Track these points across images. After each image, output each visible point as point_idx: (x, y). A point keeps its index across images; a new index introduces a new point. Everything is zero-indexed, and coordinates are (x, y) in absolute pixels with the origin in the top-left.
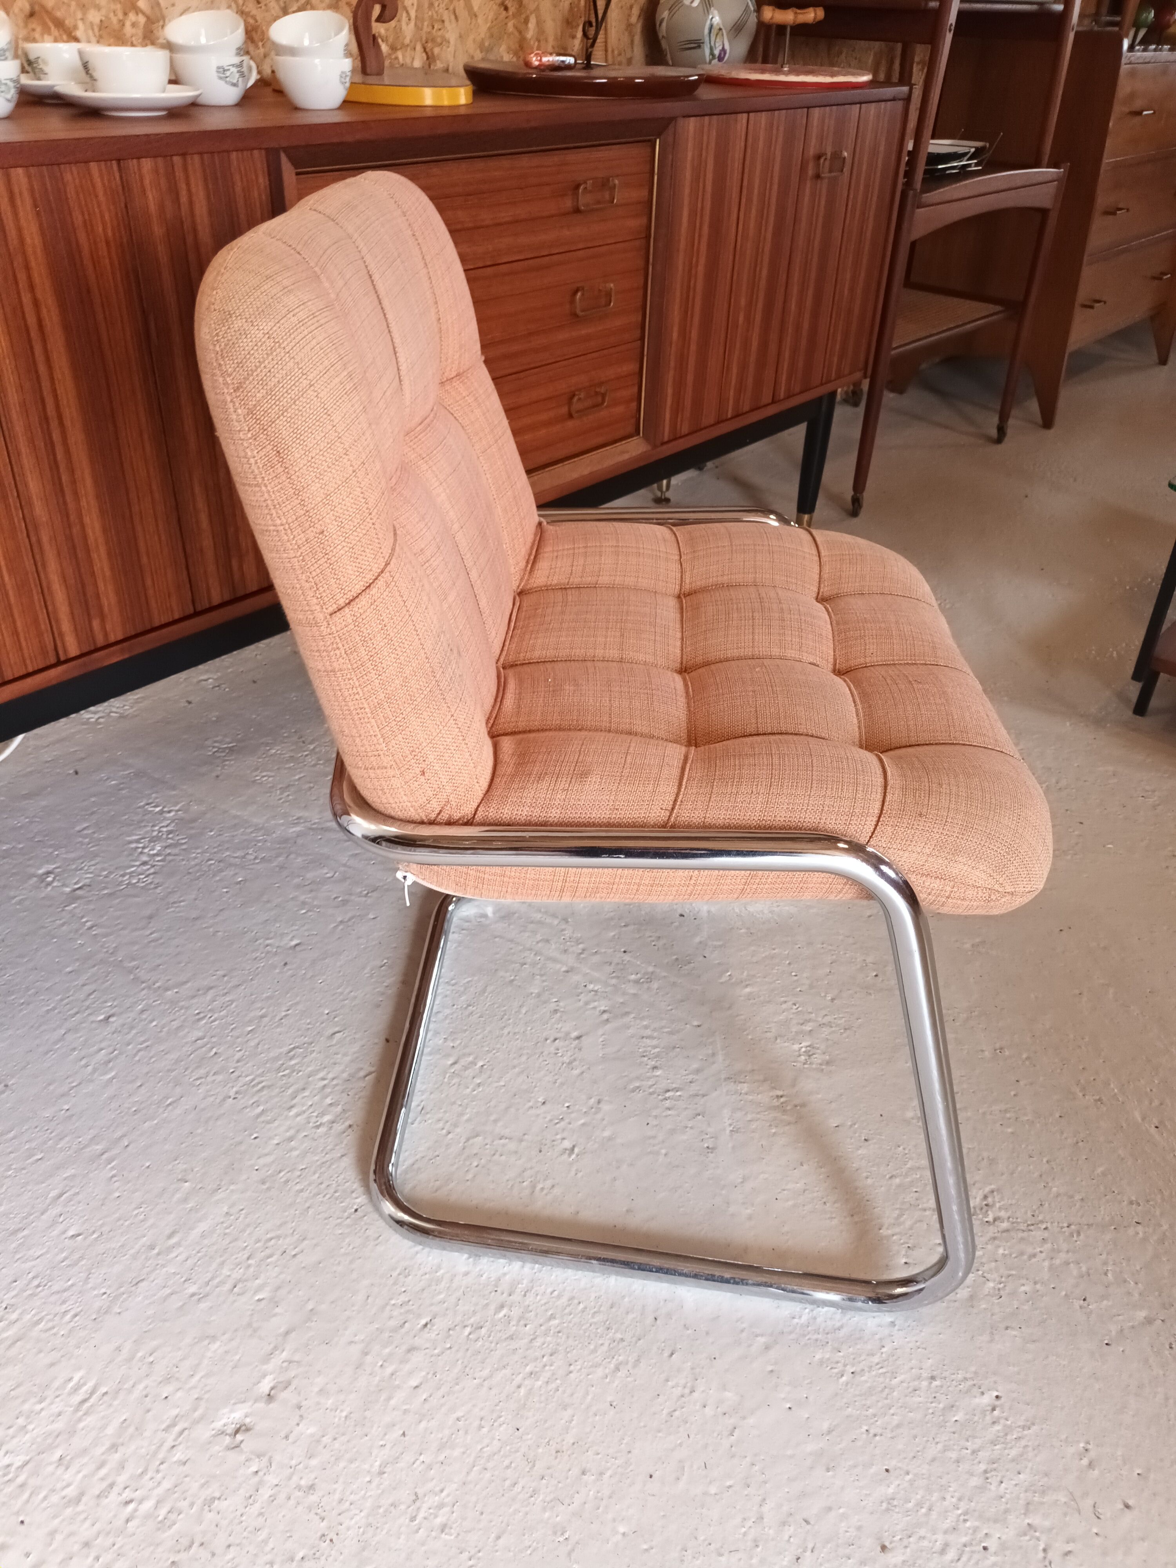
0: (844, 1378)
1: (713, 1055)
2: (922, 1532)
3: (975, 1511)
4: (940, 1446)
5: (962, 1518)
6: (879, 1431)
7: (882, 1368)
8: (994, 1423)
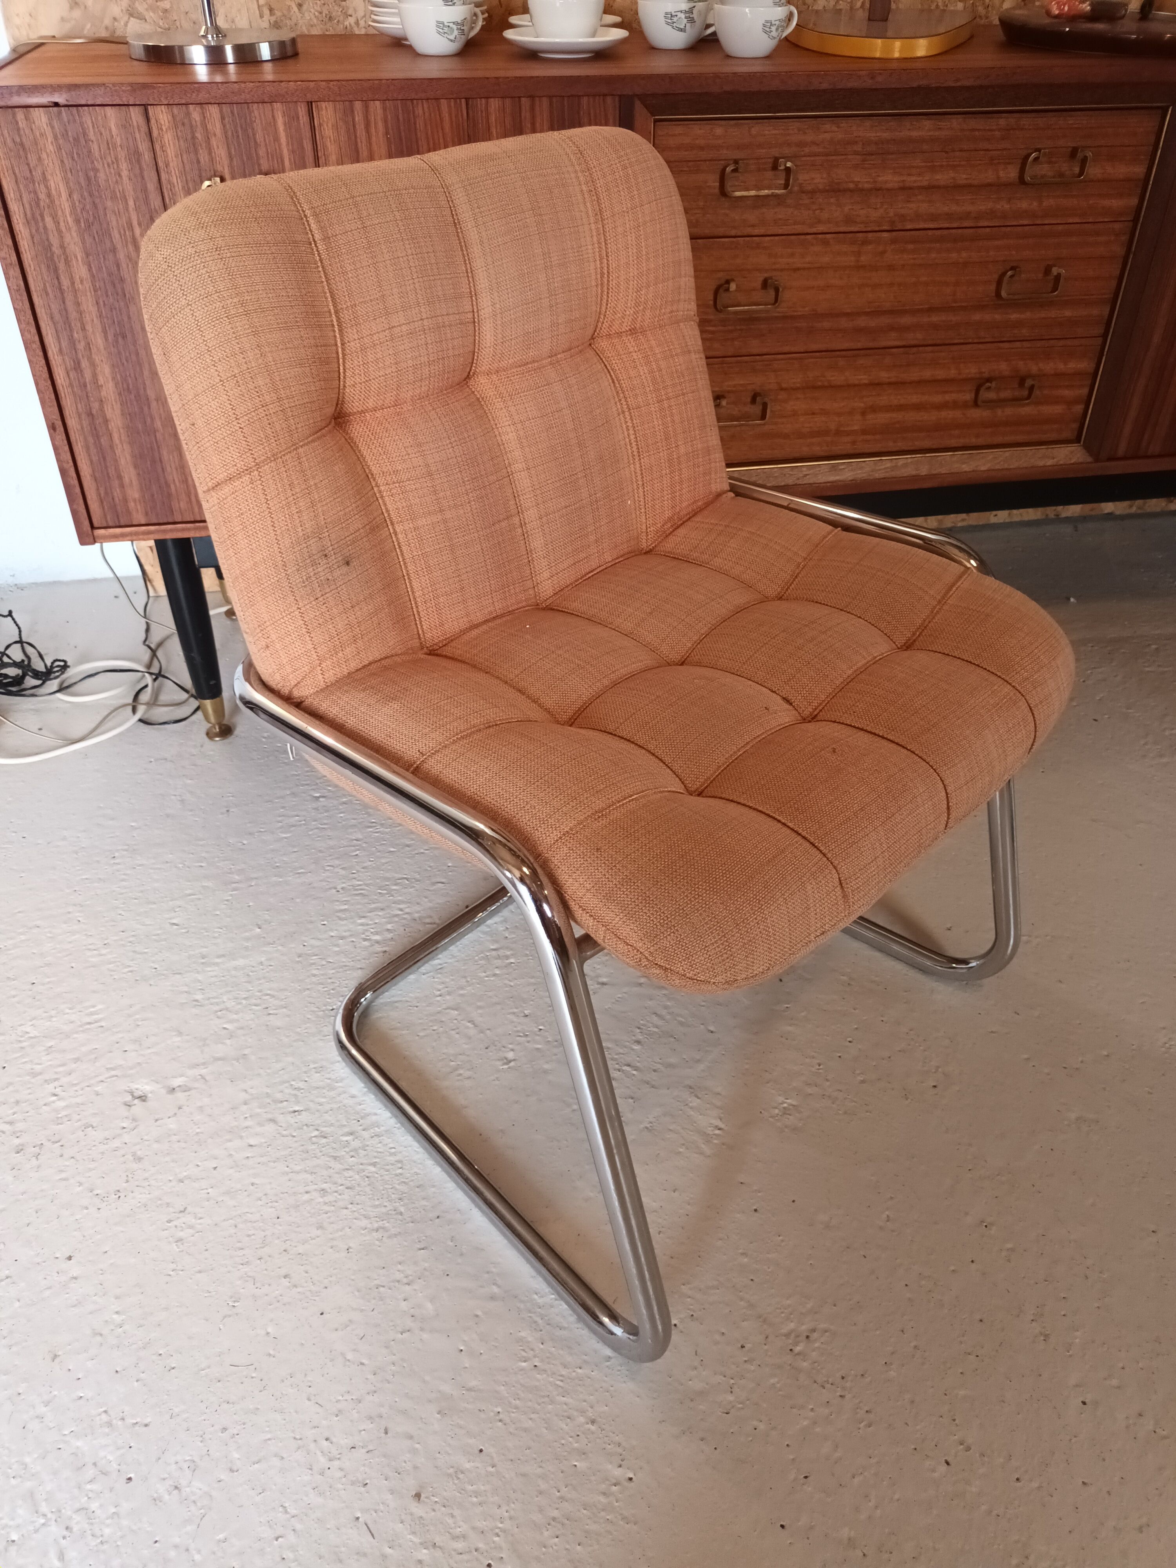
0: (524, 1364)
1: (698, 1061)
2: (456, 1512)
3: (512, 1535)
4: (539, 1470)
5: (497, 1531)
6: (507, 1420)
7: (562, 1381)
8: (604, 1494)
